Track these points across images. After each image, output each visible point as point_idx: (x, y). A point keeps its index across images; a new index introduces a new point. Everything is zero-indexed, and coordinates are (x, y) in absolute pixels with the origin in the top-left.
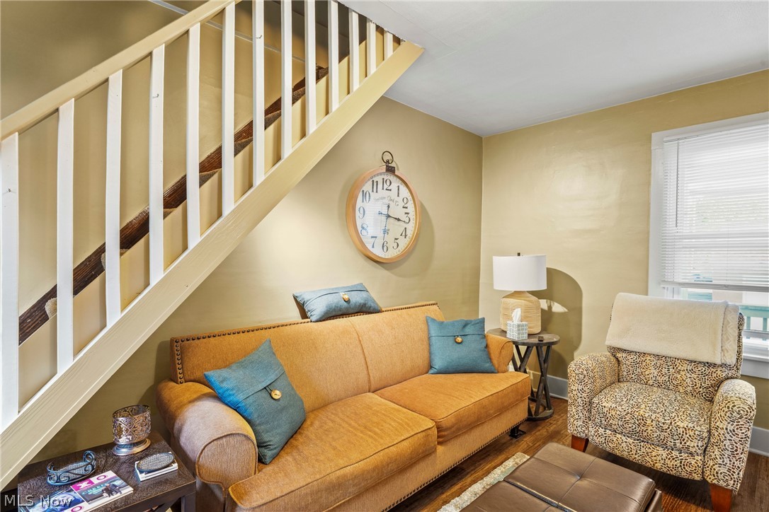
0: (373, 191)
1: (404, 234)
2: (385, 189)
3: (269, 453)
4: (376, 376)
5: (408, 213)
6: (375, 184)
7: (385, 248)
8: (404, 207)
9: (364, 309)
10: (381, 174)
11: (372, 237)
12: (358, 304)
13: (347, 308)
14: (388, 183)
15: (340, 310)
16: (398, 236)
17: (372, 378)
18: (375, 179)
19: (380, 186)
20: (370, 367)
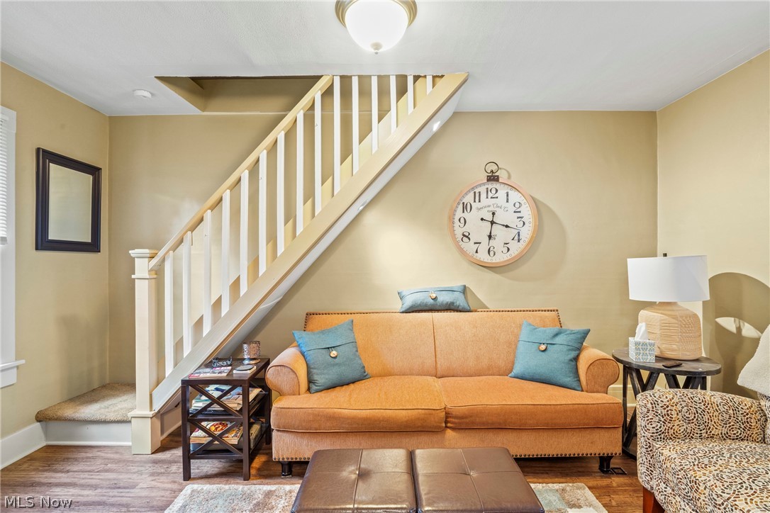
0: (475, 201)
1: (516, 238)
2: (489, 197)
3: (314, 387)
4: (443, 364)
5: (522, 218)
6: (477, 195)
7: (492, 253)
8: (515, 212)
9: (452, 307)
10: (484, 184)
11: (475, 243)
12: (445, 302)
13: (433, 305)
14: (494, 191)
15: (426, 305)
16: (509, 240)
17: (439, 366)
18: (477, 191)
19: (483, 196)
20: (438, 356)
